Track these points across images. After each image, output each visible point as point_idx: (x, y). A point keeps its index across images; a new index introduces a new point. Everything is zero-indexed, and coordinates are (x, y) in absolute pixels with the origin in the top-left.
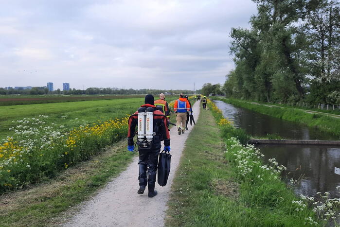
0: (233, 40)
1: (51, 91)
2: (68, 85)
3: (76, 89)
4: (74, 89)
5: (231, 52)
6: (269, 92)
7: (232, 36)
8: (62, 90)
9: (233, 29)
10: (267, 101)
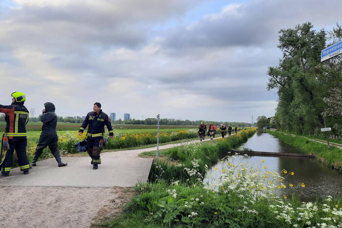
0: (270, 77)
1: (113, 121)
2: (129, 115)
3: (136, 120)
4: (134, 119)
5: (269, 88)
6: (303, 124)
7: (270, 74)
8: (123, 120)
9: (270, 67)
10: (302, 133)
